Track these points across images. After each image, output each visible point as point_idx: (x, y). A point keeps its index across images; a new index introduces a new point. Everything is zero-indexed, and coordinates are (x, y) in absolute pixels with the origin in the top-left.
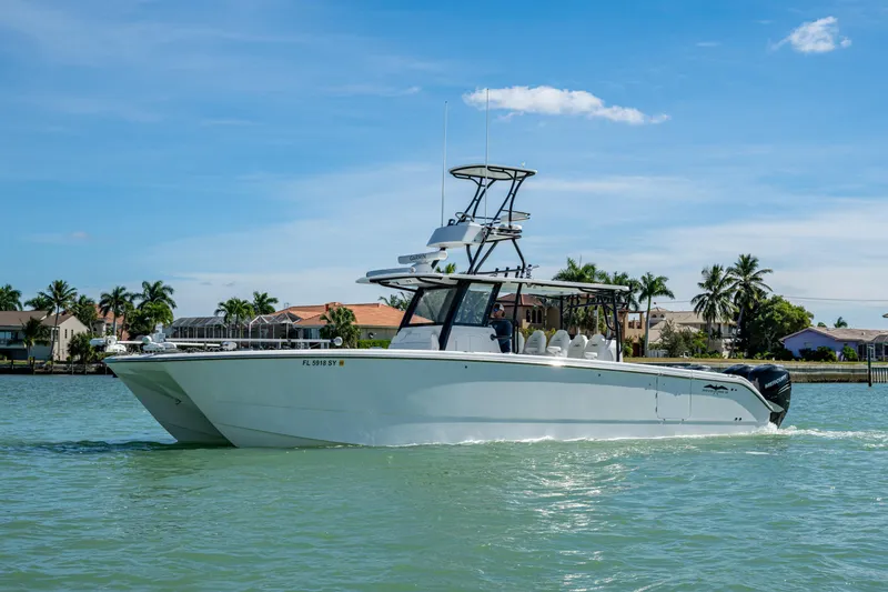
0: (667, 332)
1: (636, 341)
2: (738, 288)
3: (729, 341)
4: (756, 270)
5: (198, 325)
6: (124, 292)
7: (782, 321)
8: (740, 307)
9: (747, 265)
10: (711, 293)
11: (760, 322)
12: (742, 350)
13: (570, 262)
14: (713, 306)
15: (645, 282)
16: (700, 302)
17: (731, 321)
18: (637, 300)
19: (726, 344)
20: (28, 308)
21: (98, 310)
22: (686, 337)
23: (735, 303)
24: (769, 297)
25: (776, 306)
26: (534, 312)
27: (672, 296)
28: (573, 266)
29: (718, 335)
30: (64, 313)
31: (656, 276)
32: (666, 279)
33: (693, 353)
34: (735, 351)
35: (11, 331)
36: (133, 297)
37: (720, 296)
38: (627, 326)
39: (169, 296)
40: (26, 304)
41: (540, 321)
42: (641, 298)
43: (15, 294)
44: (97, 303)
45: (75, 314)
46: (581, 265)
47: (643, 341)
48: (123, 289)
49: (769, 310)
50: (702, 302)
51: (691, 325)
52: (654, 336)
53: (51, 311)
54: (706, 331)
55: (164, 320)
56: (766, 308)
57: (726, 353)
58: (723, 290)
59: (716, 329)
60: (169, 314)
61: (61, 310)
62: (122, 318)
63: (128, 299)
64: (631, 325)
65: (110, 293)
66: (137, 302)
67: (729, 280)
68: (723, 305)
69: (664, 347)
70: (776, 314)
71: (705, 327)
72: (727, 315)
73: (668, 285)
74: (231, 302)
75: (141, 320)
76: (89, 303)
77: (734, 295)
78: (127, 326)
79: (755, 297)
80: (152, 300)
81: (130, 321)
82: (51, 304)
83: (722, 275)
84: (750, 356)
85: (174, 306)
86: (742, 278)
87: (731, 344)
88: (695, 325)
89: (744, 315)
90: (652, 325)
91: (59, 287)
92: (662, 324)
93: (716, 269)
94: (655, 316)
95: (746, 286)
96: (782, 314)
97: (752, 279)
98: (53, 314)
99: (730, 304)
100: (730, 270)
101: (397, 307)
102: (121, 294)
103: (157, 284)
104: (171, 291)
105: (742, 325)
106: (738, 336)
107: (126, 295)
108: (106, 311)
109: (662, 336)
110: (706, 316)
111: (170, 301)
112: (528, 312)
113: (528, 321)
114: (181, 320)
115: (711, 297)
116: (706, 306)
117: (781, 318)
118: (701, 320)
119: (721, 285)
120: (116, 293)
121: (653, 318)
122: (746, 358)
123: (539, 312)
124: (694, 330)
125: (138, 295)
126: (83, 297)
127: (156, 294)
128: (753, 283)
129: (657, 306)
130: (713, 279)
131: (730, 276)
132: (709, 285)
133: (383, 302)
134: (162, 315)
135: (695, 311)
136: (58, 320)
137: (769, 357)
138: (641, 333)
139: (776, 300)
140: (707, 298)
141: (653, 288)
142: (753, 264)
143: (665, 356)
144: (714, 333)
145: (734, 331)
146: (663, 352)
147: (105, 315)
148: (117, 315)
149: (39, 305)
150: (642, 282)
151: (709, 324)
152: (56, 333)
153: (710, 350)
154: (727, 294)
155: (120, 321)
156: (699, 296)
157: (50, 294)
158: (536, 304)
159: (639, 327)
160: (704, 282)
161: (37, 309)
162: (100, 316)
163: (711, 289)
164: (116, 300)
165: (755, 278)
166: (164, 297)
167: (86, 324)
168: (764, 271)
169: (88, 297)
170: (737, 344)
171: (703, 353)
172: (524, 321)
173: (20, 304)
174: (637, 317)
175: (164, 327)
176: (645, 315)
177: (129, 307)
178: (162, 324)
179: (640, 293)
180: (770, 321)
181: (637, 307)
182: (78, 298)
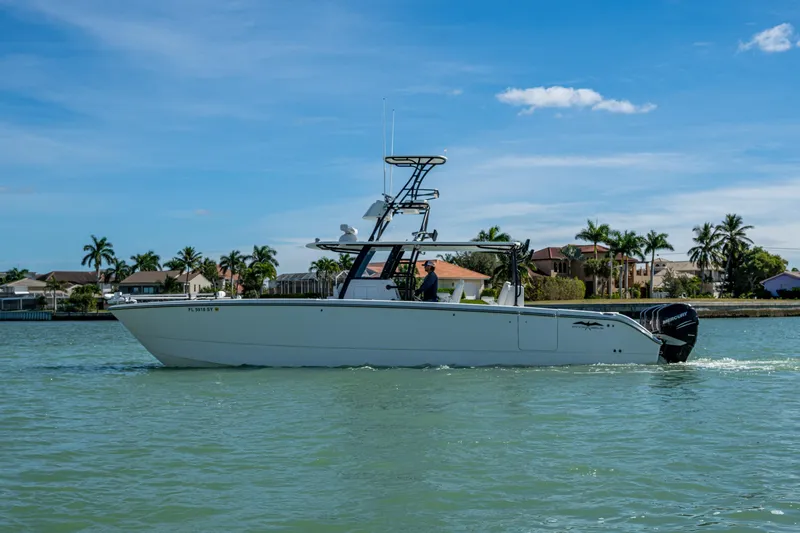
0: (668, 277)
1: (643, 285)
2: (726, 241)
3: (718, 284)
4: (741, 226)
5: (296, 280)
6: (238, 255)
7: (762, 268)
8: (728, 256)
9: (732, 223)
10: (704, 246)
11: (744, 269)
12: (729, 291)
13: (590, 223)
14: (705, 256)
15: (650, 239)
16: (694, 252)
17: (720, 268)
18: (643, 252)
19: (717, 287)
20: (166, 269)
21: (219, 269)
22: (684, 282)
23: (723, 254)
24: (751, 248)
25: (757, 256)
26: (560, 264)
27: (672, 248)
28: (592, 226)
29: (710, 279)
30: (193, 272)
31: (658, 233)
32: (666, 236)
33: (689, 294)
34: (724, 292)
35: (154, 287)
36: (245, 258)
37: (711, 248)
38: (635, 273)
39: (273, 257)
40: (165, 265)
41: (565, 271)
42: (647, 251)
43: (155, 258)
44: (218, 263)
45: (201, 273)
46: (597, 226)
47: (648, 285)
48: (238, 252)
49: (752, 259)
50: (697, 253)
51: (688, 272)
52: (658, 282)
53: (182, 271)
54: (700, 276)
55: (270, 276)
56: (748, 257)
57: (716, 294)
58: (713, 244)
59: (708, 275)
60: (273, 271)
61: (191, 270)
62: (237, 275)
63: (241, 260)
64: (639, 273)
65: (228, 255)
66: (248, 262)
67: (718, 235)
68: (714, 255)
69: (666, 290)
70: (757, 262)
71: (699, 274)
72: (716, 263)
73: (668, 240)
74: (321, 261)
75: (252, 276)
76: (212, 264)
77: (722, 247)
78: (242, 281)
79: (740, 249)
80: (260, 260)
81: (244, 276)
82: (183, 265)
83: (712, 231)
84: (736, 296)
85: (277, 264)
86: (728, 234)
87: (721, 287)
88: (691, 272)
89: (730, 262)
90: (656, 272)
91: (189, 252)
92: (664, 272)
93: (706, 228)
94: (658, 265)
95: (732, 240)
96: (762, 261)
97: (736, 234)
98: (185, 273)
99: (719, 255)
100: (718, 228)
101: (451, 262)
102: (236, 257)
103: (264, 248)
104: (275, 253)
105: (730, 271)
106: (726, 280)
107: (241, 257)
108: (225, 269)
109: (664, 281)
110: (701, 264)
111: (273, 261)
112: (555, 264)
113: (556, 271)
114: (283, 276)
115: (704, 249)
116: (699, 256)
117: (761, 265)
118: (696, 268)
119: (712, 238)
120: (233, 255)
121: (657, 267)
122: (734, 297)
123: (565, 264)
124: (690, 276)
125: (250, 257)
126: (207, 259)
127: (263, 255)
128: (738, 237)
129: (660, 257)
130: (704, 235)
131: (718, 232)
132: (701, 239)
133: (440, 258)
134: (268, 272)
135: (691, 261)
136: (188, 277)
137: (752, 297)
138: (647, 279)
139: (757, 250)
140: (700, 250)
141: (656, 242)
142: (738, 221)
143: (667, 297)
144: (706, 278)
145: (723, 276)
146: (667, 293)
147: (224, 273)
148: (233, 273)
149: (174, 266)
150: (647, 238)
151: (702, 271)
152: (188, 287)
153: (703, 292)
154: (716, 246)
155: (236, 277)
156: (694, 249)
157: (181, 257)
158: (562, 258)
159: (645, 274)
160: (697, 237)
161: (173, 269)
162: (221, 274)
163: (702, 242)
164: (232, 261)
165: (739, 233)
166: (269, 257)
167: (210, 280)
168: (746, 227)
169: (211, 259)
170: (725, 287)
171: (697, 294)
172: (552, 271)
173: (159, 266)
174: (643, 266)
175: (270, 281)
176: (650, 264)
177: (243, 266)
178: (268, 279)
179: (645, 247)
180: (753, 268)
181: (643, 259)
182: (203, 260)
